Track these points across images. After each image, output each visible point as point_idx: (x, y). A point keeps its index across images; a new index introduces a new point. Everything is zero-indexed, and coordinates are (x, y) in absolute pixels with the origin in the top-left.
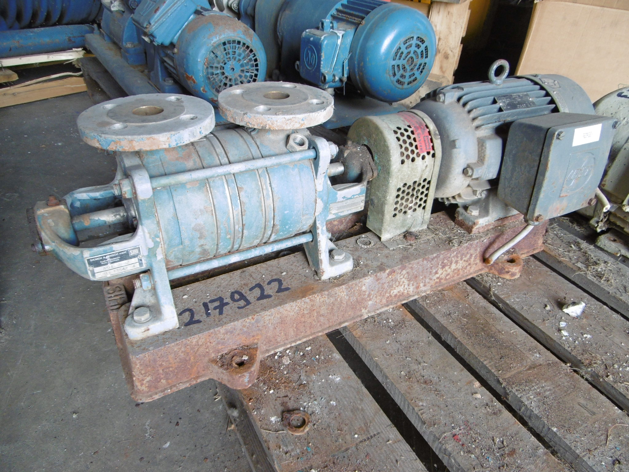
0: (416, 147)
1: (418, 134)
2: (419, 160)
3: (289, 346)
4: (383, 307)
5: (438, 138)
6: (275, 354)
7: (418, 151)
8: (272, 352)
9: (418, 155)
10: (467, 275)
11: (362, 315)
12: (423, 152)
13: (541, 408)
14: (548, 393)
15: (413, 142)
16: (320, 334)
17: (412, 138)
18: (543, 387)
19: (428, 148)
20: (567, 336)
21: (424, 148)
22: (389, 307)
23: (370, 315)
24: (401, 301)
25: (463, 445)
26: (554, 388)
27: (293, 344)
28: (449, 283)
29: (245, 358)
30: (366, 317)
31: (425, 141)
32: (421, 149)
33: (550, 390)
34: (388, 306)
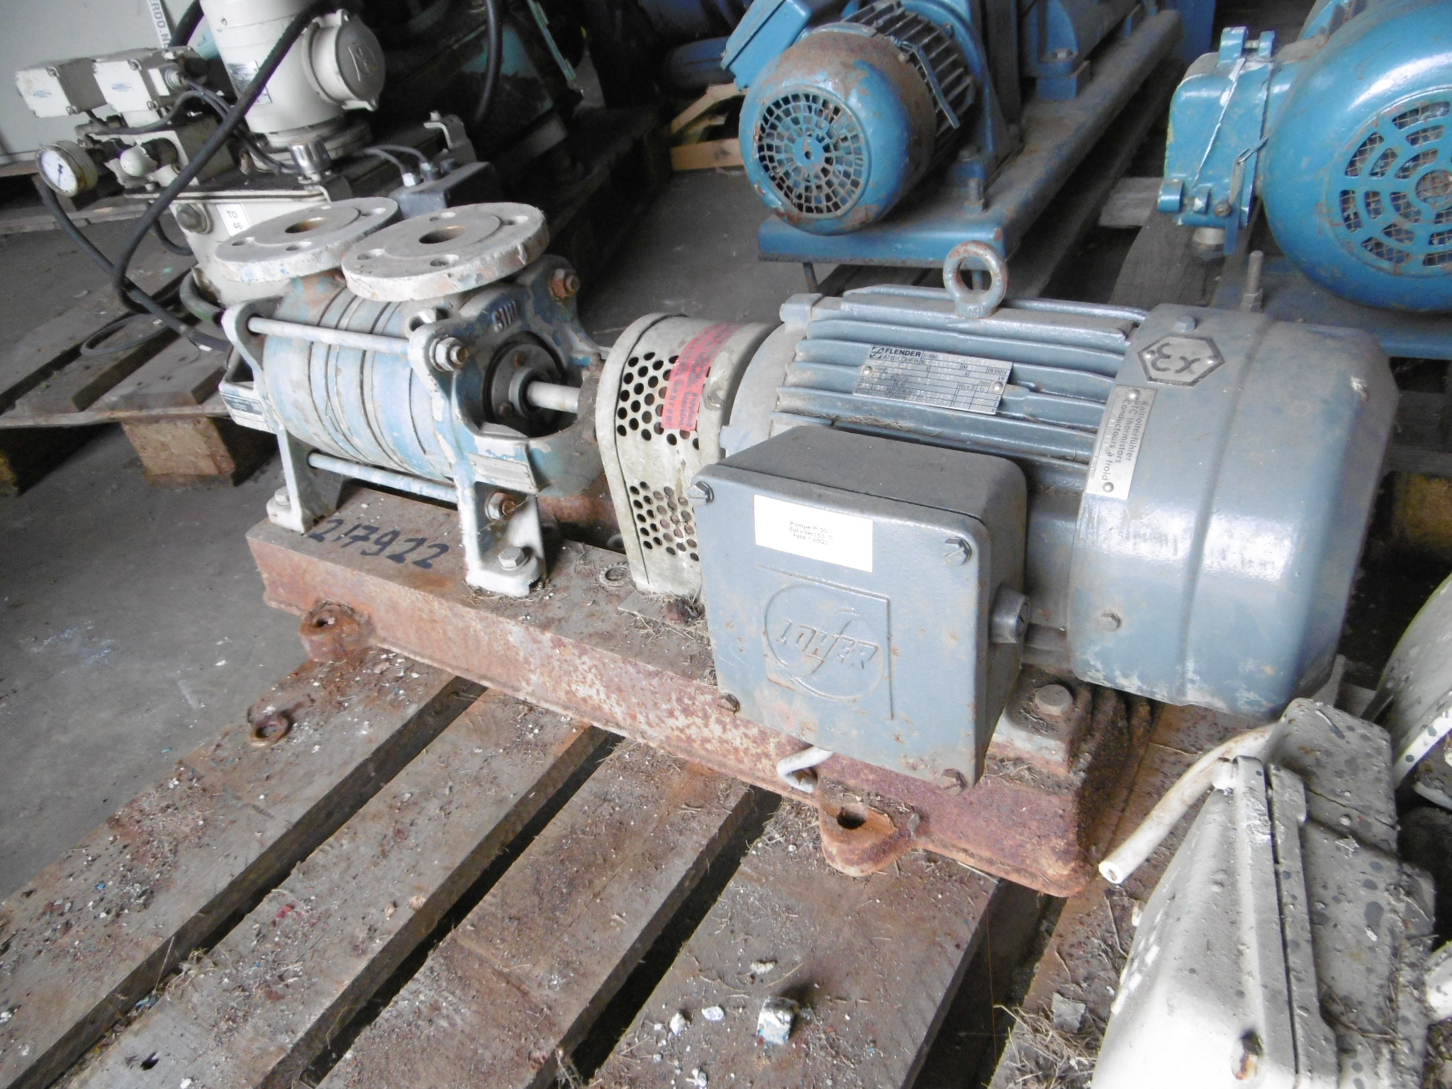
0: (660, 410)
1: (676, 383)
2: (660, 441)
3: (406, 654)
4: (557, 704)
5: (716, 409)
6: (388, 652)
7: (660, 419)
8: (386, 647)
9: (660, 430)
10: (763, 780)
11: (518, 690)
12: (671, 426)
13: (399, 1023)
14: (444, 1023)
15: (656, 396)
16: (449, 670)
17: (659, 386)
18: (457, 1011)
19: (685, 421)
20: (670, 1030)
21: (676, 418)
22: (565, 713)
23: (529, 700)
24: (594, 718)
25: (274, 923)
26: (462, 1032)
27: (412, 657)
28: (709, 761)
29: (331, 621)
30: (521, 697)
31: (684, 402)
32: (669, 418)
33: (453, 1025)
34: (566, 708)
